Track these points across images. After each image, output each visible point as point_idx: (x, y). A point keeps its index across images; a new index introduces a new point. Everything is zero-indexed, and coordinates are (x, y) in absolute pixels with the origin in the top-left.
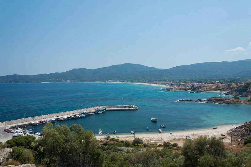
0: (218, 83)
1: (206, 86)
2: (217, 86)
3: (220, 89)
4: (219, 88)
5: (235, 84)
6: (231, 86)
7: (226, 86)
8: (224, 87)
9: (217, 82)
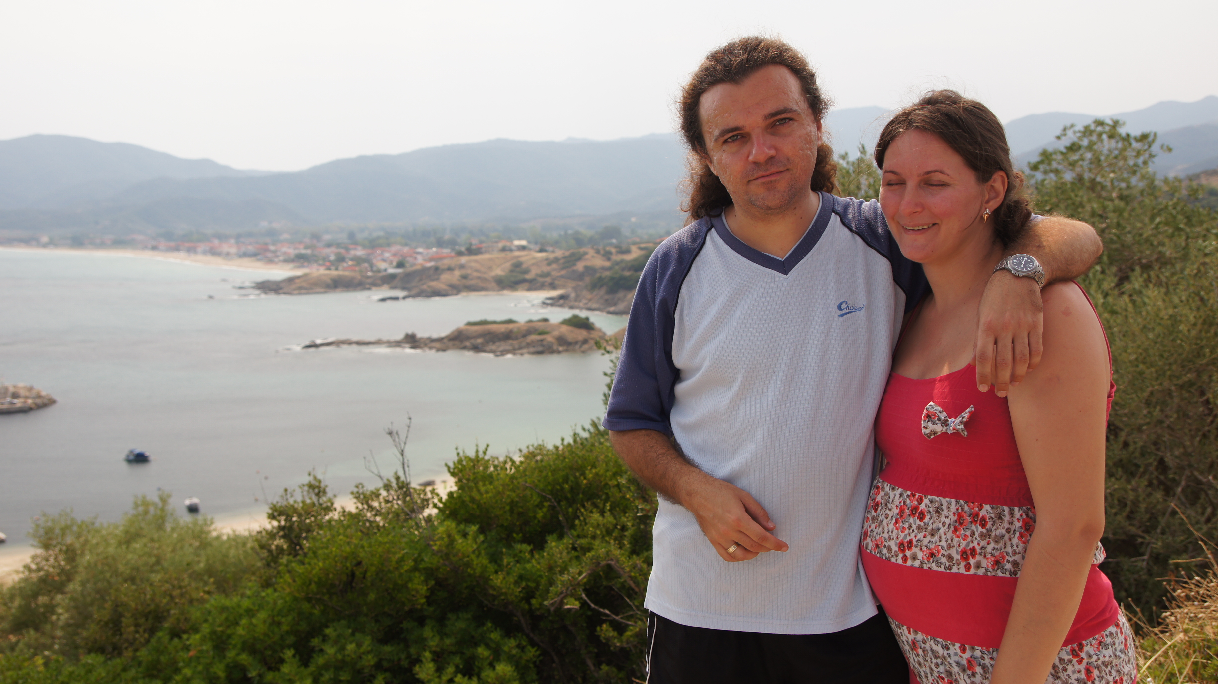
0: (523, 248)
1: (462, 267)
2: (517, 265)
3: (528, 277)
4: (527, 271)
5: (598, 252)
6: (580, 266)
7: (554, 266)
8: (546, 269)
9: (517, 243)
